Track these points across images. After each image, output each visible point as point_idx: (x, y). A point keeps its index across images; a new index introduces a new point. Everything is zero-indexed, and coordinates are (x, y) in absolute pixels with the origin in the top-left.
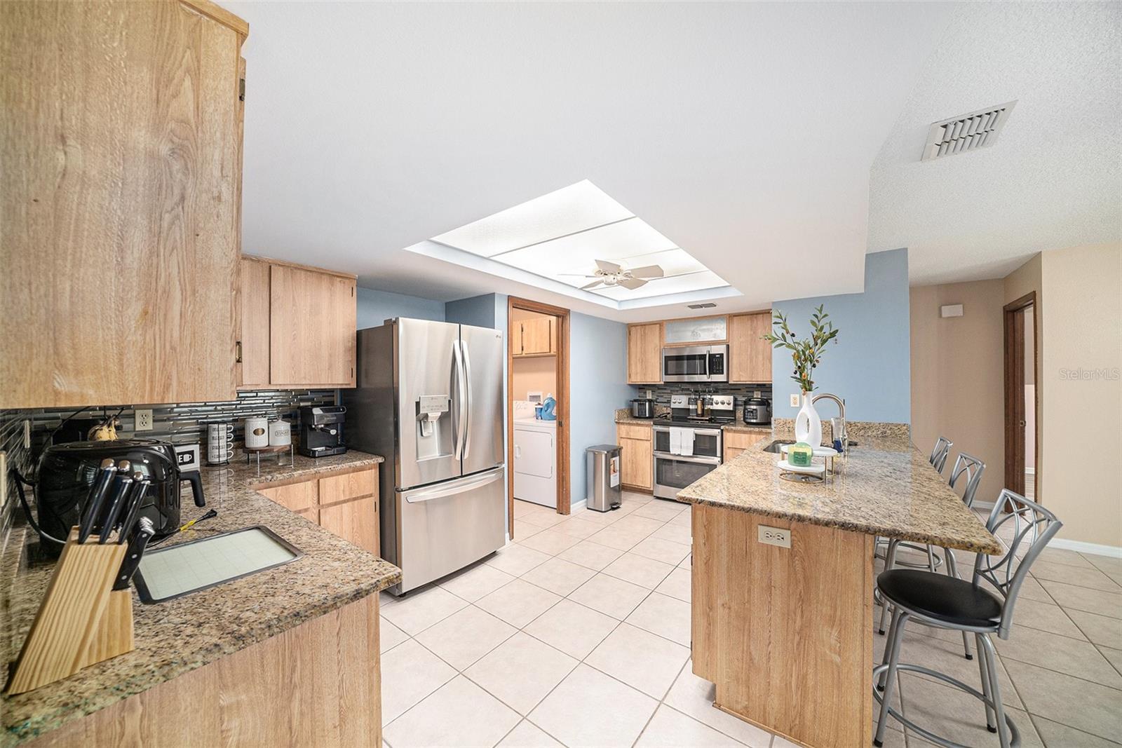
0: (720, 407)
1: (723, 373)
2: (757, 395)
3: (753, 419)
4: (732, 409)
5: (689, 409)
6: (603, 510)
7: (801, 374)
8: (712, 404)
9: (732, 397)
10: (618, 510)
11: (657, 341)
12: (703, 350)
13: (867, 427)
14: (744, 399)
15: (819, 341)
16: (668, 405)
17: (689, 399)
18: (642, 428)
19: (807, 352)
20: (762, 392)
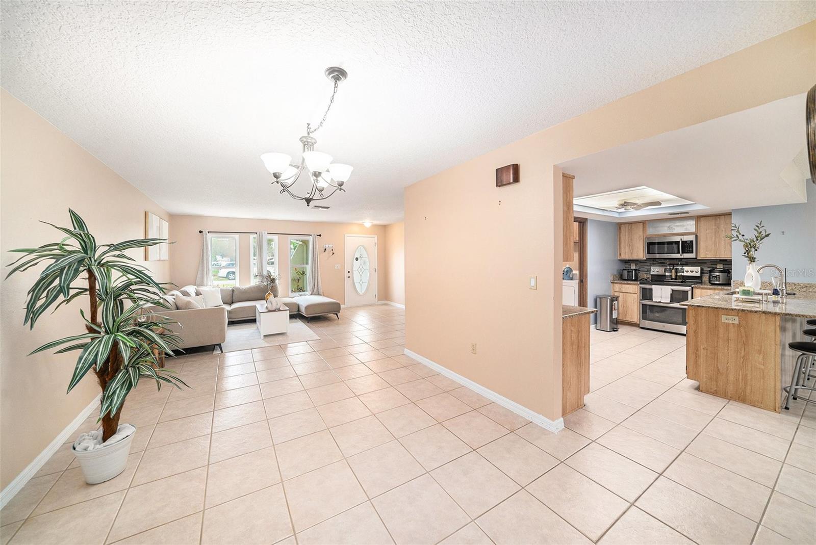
0: (689, 274)
1: (693, 253)
2: (720, 267)
3: (717, 281)
4: (699, 275)
5: (665, 275)
6: (608, 330)
7: (748, 254)
8: (683, 272)
9: (700, 268)
10: (616, 332)
11: (641, 233)
12: (677, 239)
13: (808, 286)
14: (709, 269)
15: (759, 238)
16: (648, 272)
17: (665, 269)
18: (631, 286)
19: (752, 244)
20: (723, 264)
